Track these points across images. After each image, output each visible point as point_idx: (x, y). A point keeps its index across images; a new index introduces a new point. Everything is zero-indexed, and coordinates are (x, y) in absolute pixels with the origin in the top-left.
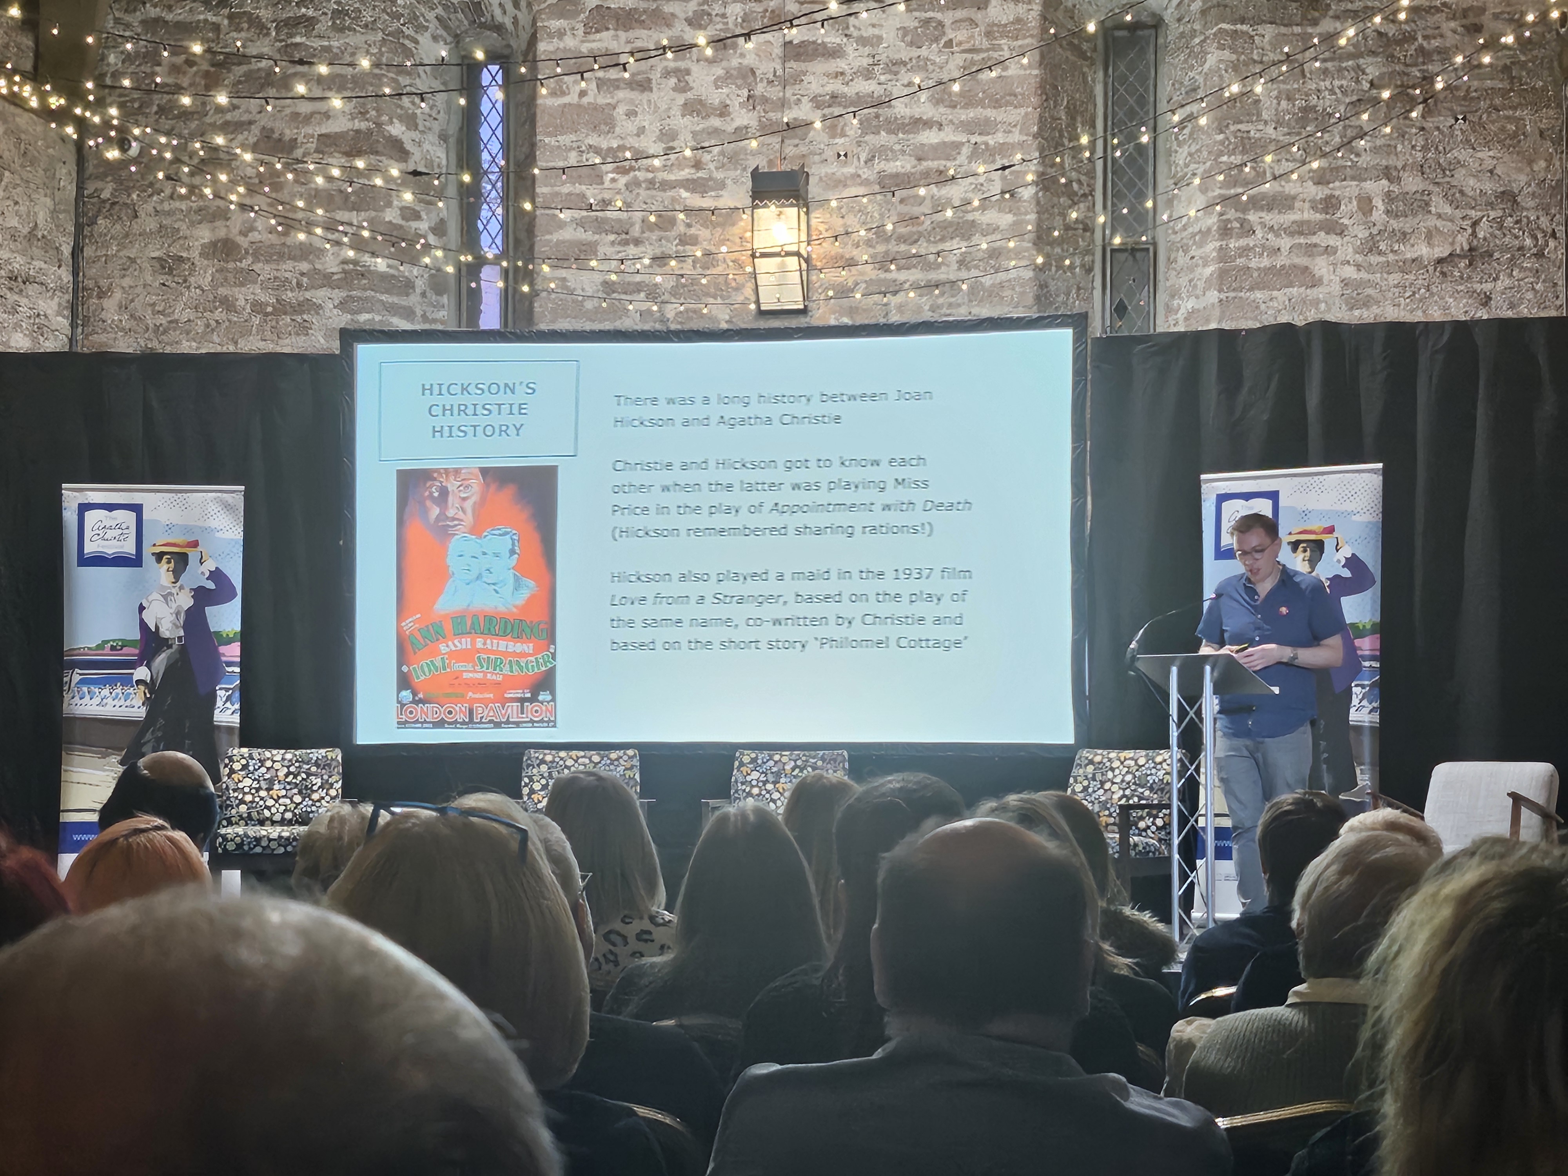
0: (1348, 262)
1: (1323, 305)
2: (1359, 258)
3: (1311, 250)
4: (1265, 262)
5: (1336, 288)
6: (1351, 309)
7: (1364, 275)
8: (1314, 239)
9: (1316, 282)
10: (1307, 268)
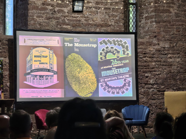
0: (176, 9)
1: (172, 16)
2: (177, 9)
3: (170, 7)
4: (162, 8)
5: (174, 14)
6: (176, 18)
7: (178, 12)
8: (170, 5)
9: (171, 13)
10: (169, 10)
